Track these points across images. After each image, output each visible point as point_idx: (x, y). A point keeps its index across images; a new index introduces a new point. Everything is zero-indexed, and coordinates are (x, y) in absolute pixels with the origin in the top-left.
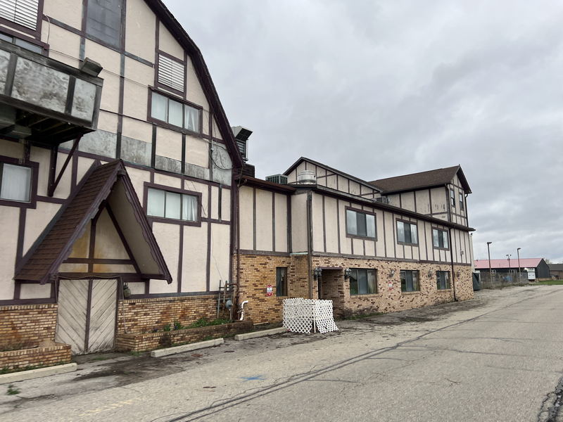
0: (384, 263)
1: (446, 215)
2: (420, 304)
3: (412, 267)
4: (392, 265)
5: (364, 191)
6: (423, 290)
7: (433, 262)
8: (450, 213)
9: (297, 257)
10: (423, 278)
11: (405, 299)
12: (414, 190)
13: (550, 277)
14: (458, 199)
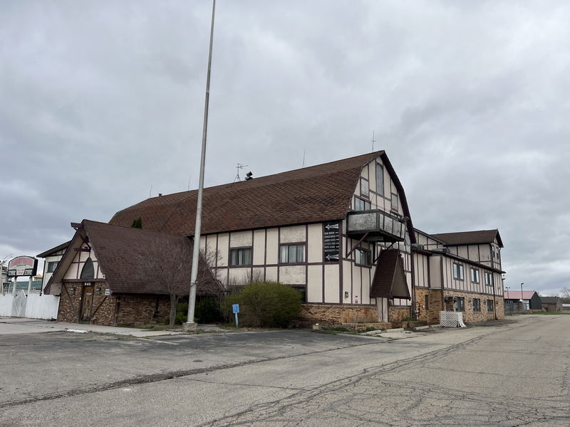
0: (467, 294)
1: (490, 263)
2: (481, 319)
3: (477, 296)
4: (470, 295)
5: (430, 242)
6: (482, 311)
7: (486, 294)
8: (492, 261)
9: (434, 290)
10: (482, 304)
11: (475, 316)
12: (467, 245)
13: (541, 309)
14: (496, 252)
